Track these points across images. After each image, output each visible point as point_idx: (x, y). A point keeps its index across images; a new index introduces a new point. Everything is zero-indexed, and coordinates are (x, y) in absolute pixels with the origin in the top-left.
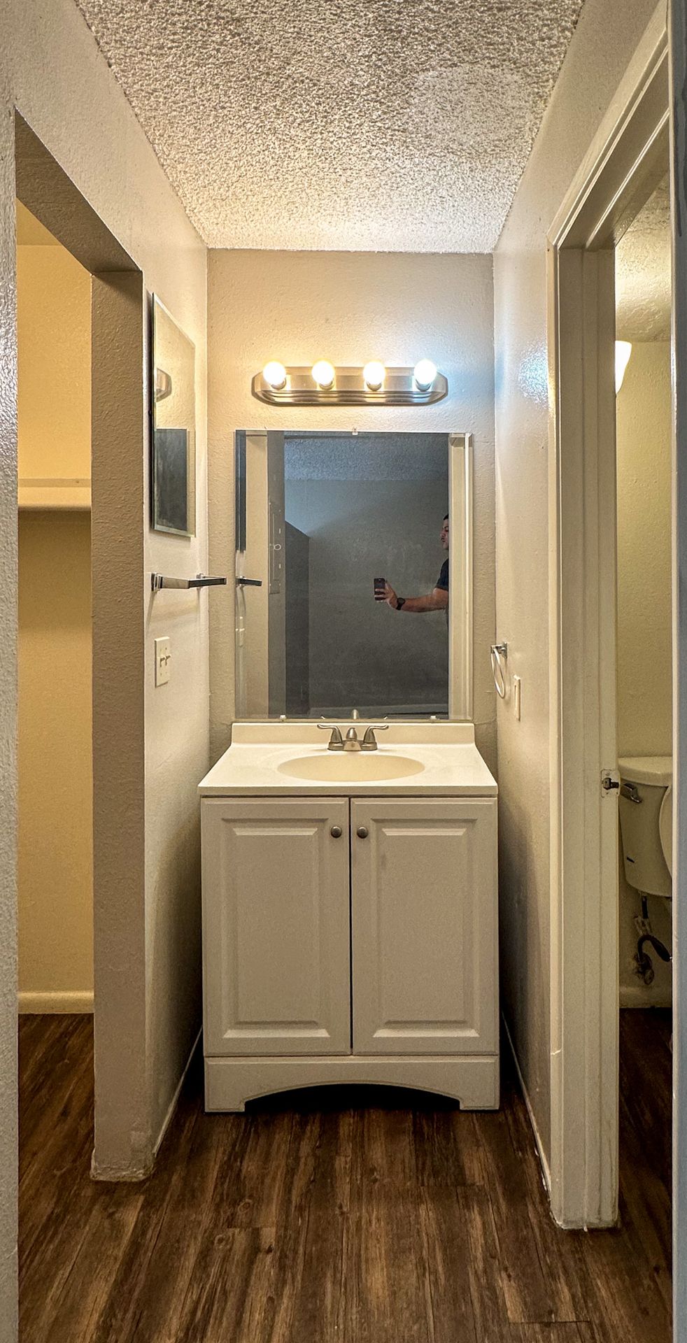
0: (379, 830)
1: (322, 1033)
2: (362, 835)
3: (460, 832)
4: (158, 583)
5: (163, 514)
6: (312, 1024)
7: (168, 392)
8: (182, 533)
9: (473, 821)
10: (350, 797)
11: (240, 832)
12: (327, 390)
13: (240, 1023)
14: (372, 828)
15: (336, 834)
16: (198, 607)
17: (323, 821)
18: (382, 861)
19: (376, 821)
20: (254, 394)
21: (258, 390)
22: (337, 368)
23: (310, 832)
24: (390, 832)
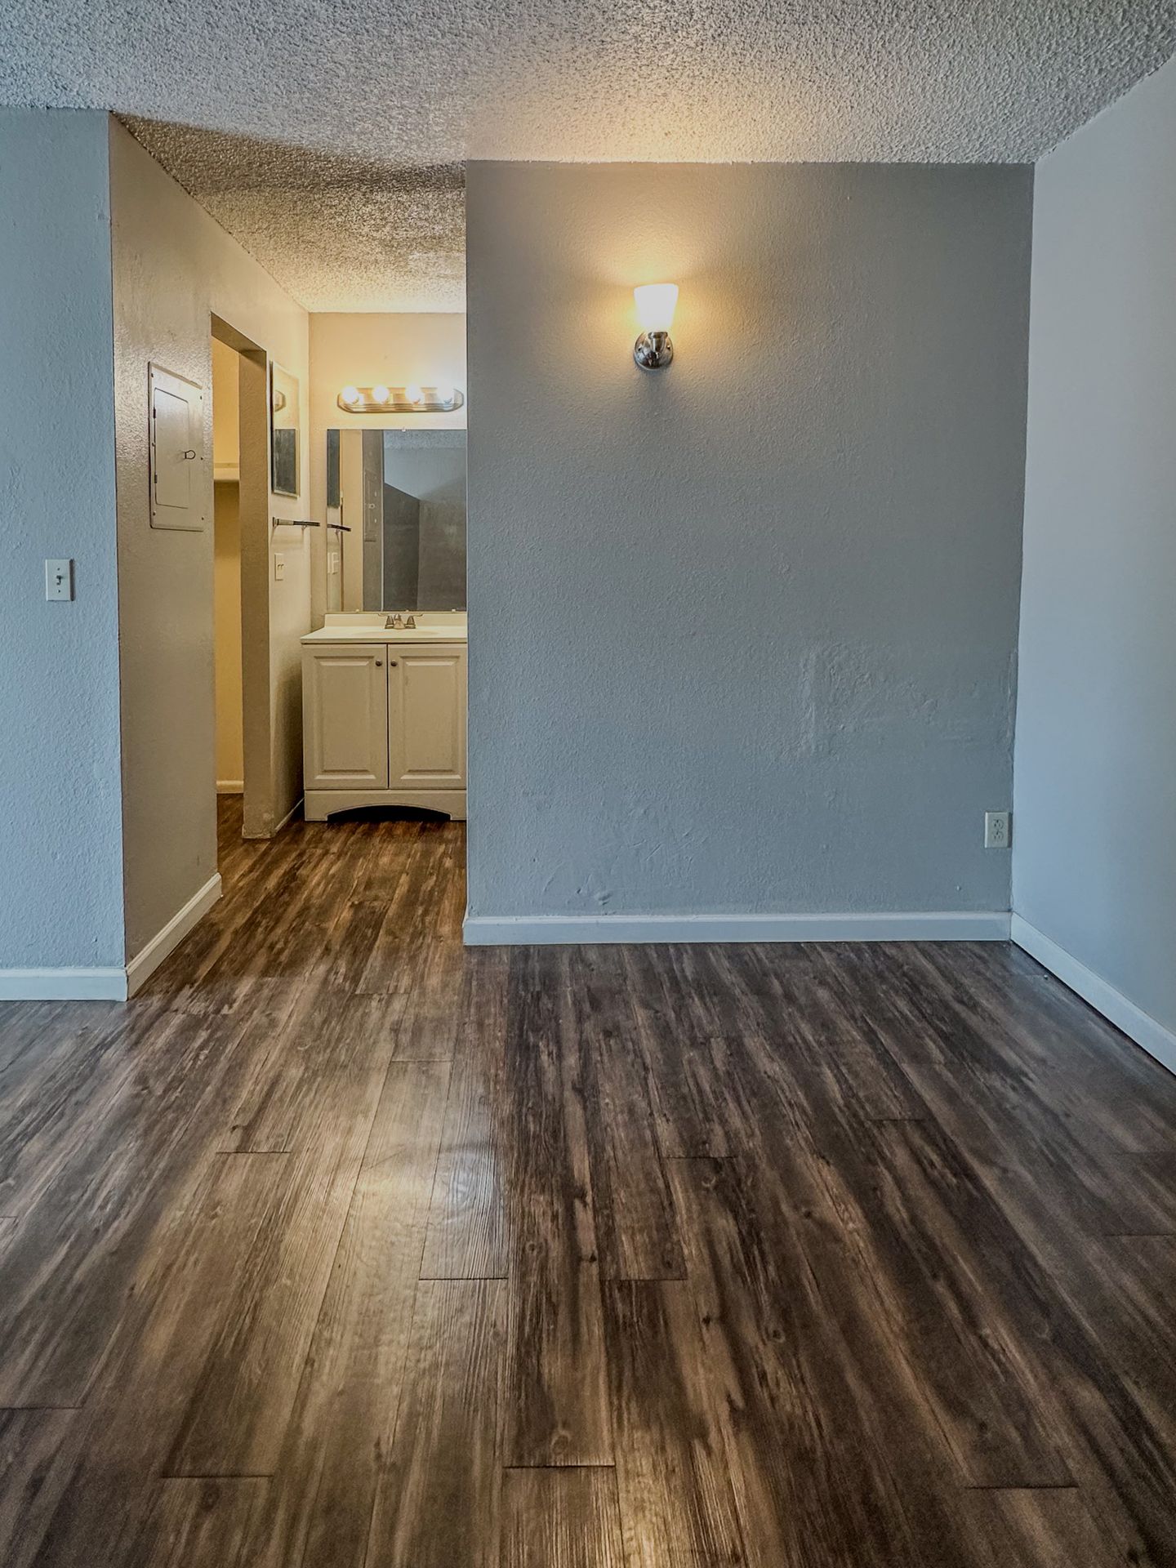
0: (404, 663)
1: (372, 777)
2: (394, 665)
3: (450, 663)
4: (277, 523)
5: (279, 484)
6: (364, 771)
7: (283, 405)
8: (292, 494)
9: (458, 657)
10: (387, 644)
11: (324, 663)
12: (387, 404)
13: (325, 771)
14: (400, 662)
15: (379, 664)
16: (302, 542)
17: (373, 657)
18: (406, 681)
19: (403, 657)
20: (339, 406)
21: (341, 404)
22: (390, 389)
23: (364, 663)
24: (410, 663)
